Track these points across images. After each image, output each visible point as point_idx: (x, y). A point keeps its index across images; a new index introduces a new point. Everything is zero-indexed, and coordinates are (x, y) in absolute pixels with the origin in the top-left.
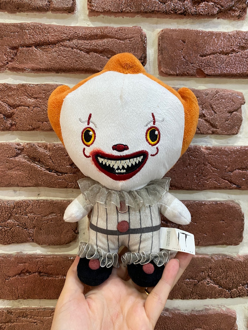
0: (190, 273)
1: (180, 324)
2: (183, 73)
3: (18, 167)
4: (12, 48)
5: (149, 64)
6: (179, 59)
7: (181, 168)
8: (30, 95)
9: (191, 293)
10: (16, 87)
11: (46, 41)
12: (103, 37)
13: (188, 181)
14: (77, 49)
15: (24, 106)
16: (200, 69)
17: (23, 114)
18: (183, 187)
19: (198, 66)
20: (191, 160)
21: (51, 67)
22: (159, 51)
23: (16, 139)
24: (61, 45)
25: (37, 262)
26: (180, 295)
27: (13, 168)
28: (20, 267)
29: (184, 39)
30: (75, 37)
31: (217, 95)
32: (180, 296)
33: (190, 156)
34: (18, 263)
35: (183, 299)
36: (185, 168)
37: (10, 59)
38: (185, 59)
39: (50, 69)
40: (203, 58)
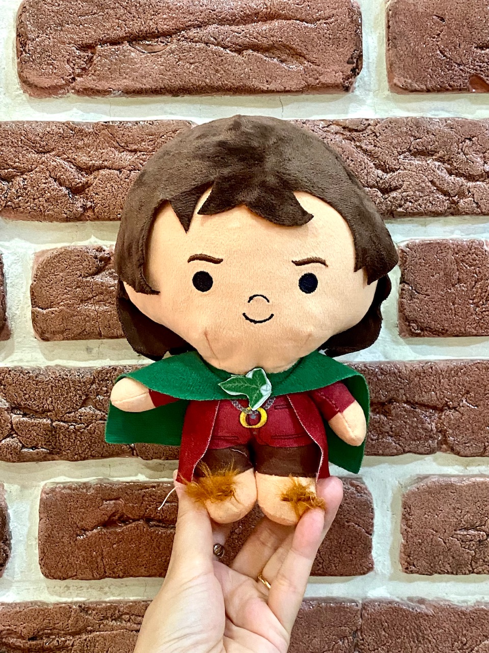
0: (469, 515)
1: (451, 629)
2: (441, 87)
3: (102, 297)
4: (82, 47)
5: (368, 68)
6: (432, 55)
7: (442, 290)
8: (123, 144)
9: (472, 560)
10: (92, 130)
11: (151, 31)
12: (270, 17)
13: (457, 317)
14: (218, 45)
15: (110, 169)
16: (476, 75)
17: (108, 185)
18: (447, 331)
19: (473, 69)
20: (462, 271)
21: (164, 85)
22: (388, 40)
23: (90, 237)
24: (183, 39)
25: (143, 496)
26: (448, 564)
27: (90, 299)
28: (108, 507)
29: (441, 12)
30: (212, 20)
32: (448, 566)
33: (460, 262)
34: (103, 500)
35: (455, 573)
36: (450, 289)
37: (78, 71)
38: (445, 56)
39: (161, 88)
40: (483, 52)
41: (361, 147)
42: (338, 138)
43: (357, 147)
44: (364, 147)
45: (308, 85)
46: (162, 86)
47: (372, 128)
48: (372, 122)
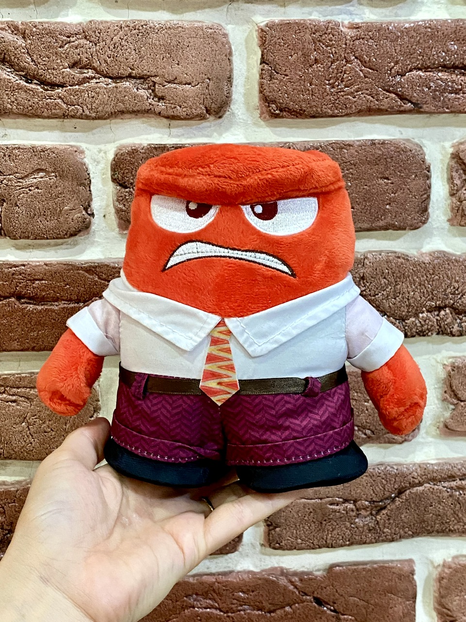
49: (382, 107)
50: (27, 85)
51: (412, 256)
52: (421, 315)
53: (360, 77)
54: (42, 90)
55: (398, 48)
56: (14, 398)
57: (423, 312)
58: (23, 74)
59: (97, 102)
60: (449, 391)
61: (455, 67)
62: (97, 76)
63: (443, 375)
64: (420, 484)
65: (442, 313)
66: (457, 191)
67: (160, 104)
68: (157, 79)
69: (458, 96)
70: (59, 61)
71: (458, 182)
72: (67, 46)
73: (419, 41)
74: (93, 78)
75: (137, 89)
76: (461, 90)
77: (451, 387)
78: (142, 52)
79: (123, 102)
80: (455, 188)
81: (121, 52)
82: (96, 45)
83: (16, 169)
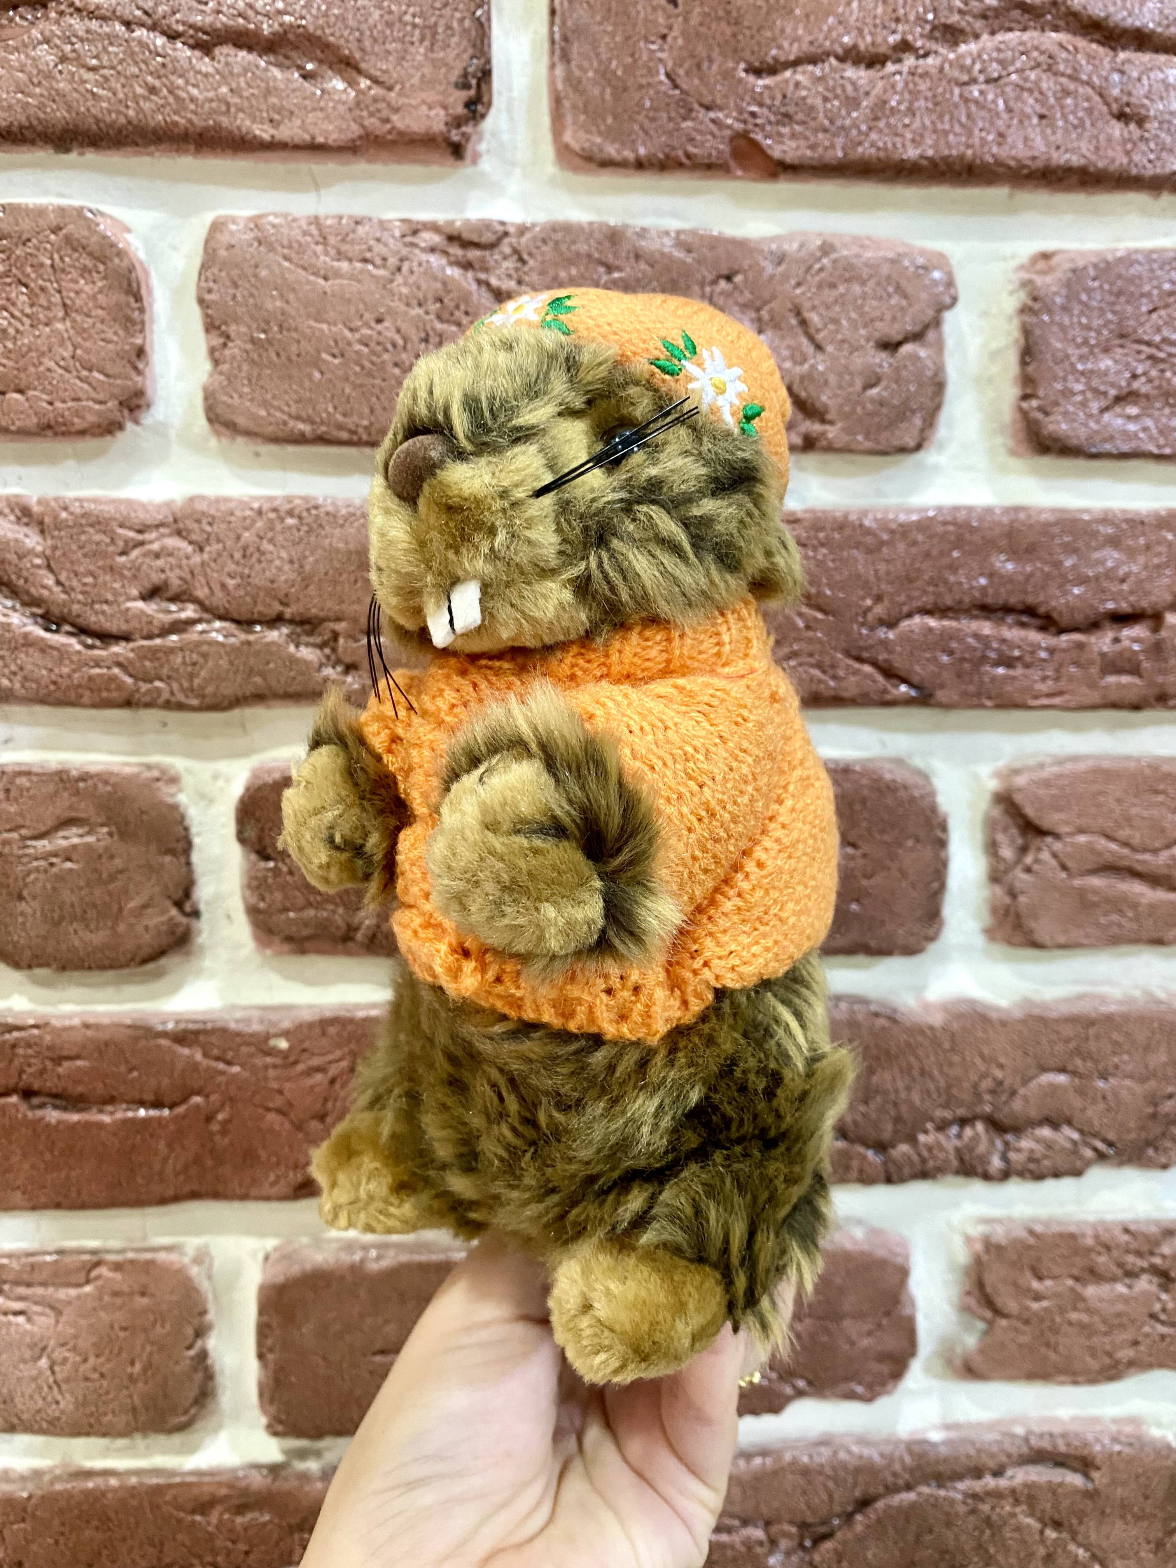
2: (667, 156)
5: (509, 110)
6: (649, 84)
14: (153, 28)
16: (744, 135)
19: (737, 120)
21: (28, 120)
22: (553, 42)
24: (71, 10)
25: (14, 1046)
31: (825, 261)
38: (676, 86)
39: (21, 127)
40: (761, 82)
41: (488, 285)
42: (435, 261)
43: (479, 282)
44: (494, 282)
45: (368, 135)
46: (23, 119)
47: (514, 240)
48: (512, 230)
49: (845, 694)
50: (47, 635)
51: (903, 1009)
52: (922, 1138)
53: (795, 628)
54: (78, 647)
55: (882, 567)
56: (18, 1306)
57: (926, 1132)
58: (39, 611)
59: (203, 673)
60: (977, 1292)
61: (1008, 609)
62: (206, 616)
63: (963, 1256)
64: (909, 1487)
65: (968, 1132)
66: (1006, 872)
67: (349, 679)
68: (341, 626)
69: (1012, 672)
70: (117, 585)
71: (1007, 853)
72: (135, 553)
73: (928, 555)
74: (192, 622)
75: (297, 646)
76: (1019, 658)
77: (980, 1285)
78: (308, 568)
79: (262, 674)
80: (1002, 867)
81: (258, 567)
82: (201, 549)
83: (19, 820)
